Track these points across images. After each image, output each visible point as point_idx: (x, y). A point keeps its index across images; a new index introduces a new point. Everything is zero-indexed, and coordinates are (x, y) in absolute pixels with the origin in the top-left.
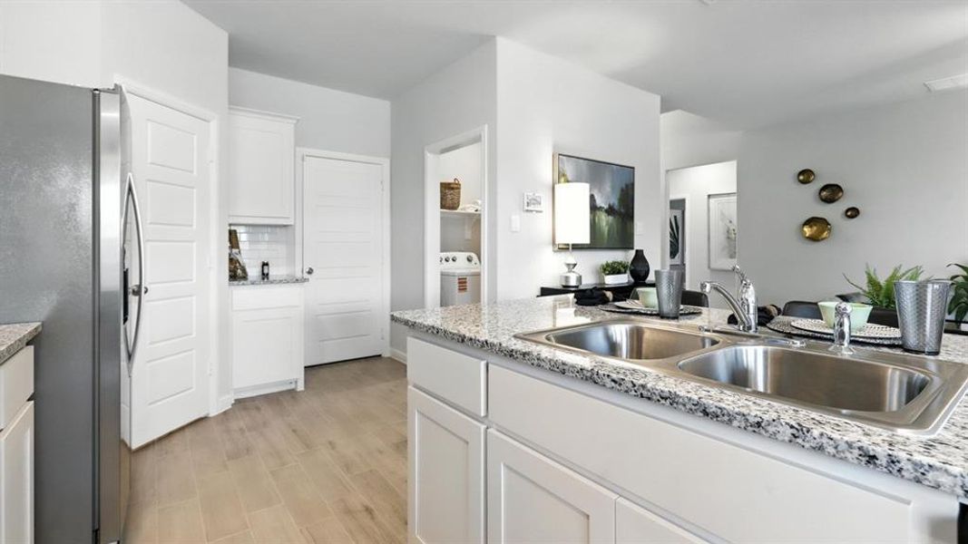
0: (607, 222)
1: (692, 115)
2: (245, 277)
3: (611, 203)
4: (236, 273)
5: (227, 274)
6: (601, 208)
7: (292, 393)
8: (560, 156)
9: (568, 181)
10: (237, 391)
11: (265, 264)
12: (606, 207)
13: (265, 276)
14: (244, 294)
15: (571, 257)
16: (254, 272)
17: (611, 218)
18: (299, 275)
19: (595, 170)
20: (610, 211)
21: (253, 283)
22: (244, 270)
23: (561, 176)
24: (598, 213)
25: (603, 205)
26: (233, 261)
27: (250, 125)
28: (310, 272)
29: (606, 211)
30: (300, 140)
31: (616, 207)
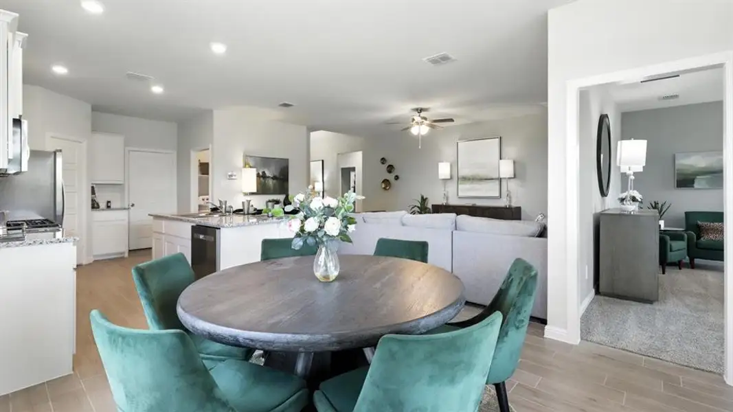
1: (330, 133)
2: (98, 207)
3: (275, 175)
4: (95, 206)
5: (90, 206)
6: (269, 177)
7: (123, 258)
8: (246, 156)
9: (251, 167)
10: (95, 256)
11: (109, 202)
12: (272, 176)
13: (108, 207)
14: (98, 215)
15: (249, 198)
16: (103, 205)
17: (275, 181)
18: (127, 207)
19: (266, 161)
20: (274, 178)
21: (103, 210)
22: (98, 204)
23: (246, 165)
25: (270, 175)
26: (93, 201)
27: (102, 140)
28: (133, 205)
29: (272, 178)
30: (126, 144)
31: (277, 177)
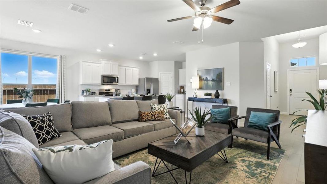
0: (212, 83)
3: (213, 78)
6: (209, 80)
8: (197, 71)
12: (211, 79)
20: (213, 80)
24: (209, 81)
25: (210, 79)
29: (211, 81)
31: (215, 79)
